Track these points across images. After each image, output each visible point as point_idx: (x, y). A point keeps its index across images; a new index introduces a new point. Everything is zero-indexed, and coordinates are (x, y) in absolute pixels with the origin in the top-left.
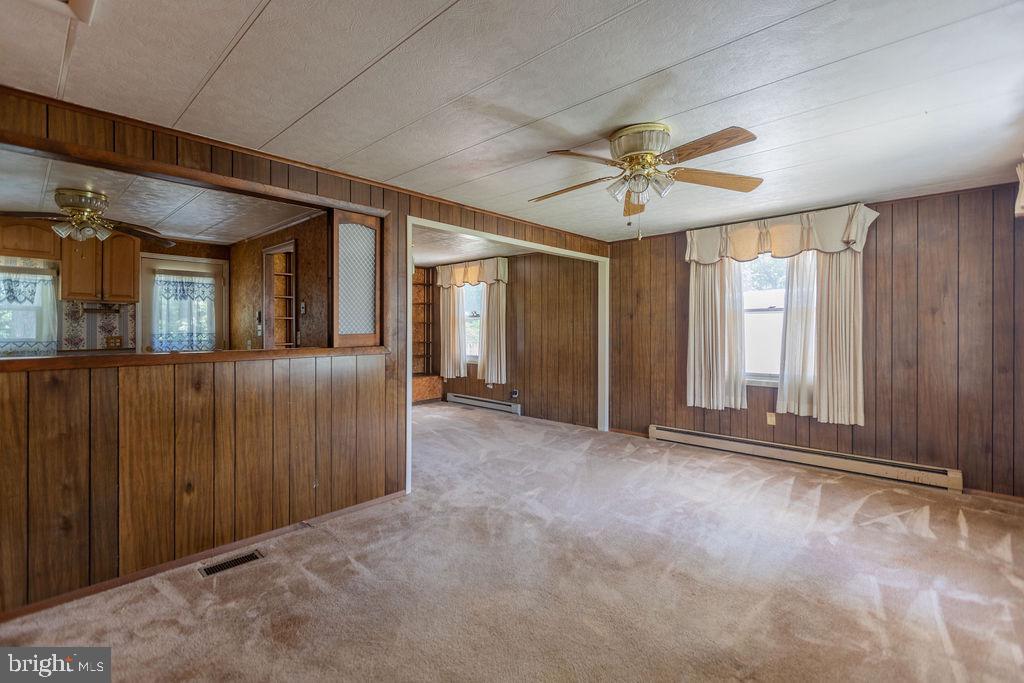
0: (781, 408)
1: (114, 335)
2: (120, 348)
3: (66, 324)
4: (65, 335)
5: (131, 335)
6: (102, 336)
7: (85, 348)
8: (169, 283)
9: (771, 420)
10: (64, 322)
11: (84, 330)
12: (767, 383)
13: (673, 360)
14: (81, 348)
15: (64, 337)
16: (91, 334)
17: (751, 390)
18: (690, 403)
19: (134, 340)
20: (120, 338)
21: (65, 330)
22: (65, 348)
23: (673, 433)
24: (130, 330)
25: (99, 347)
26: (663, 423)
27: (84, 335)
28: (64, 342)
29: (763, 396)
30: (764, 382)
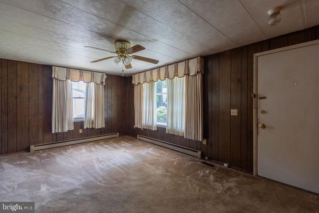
0: (85, 127)
9: (81, 131)
12: (80, 120)
13: (42, 116)
17: (75, 123)
18: (53, 132)
23: (42, 146)
26: (36, 144)
29: (79, 124)
30: (79, 120)
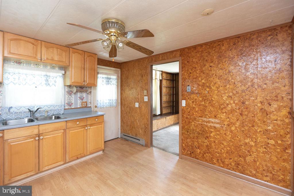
1: (84, 101)
2: (86, 107)
3: (67, 96)
4: (66, 102)
5: (89, 101)
6: (80, 102)
7: (73, 107)
8: (103, 78)
10: (66, 95)
11: (73, 99)
14: (72, 107)
15: (66, 103)
16: (76, 100)
19: (90, 103)
20: (86, 102)
21: (66, 99)
22: (66, 108)
24: (89, 99)
25: (79, 107)
27: (73, 102)
28: (66, 105)
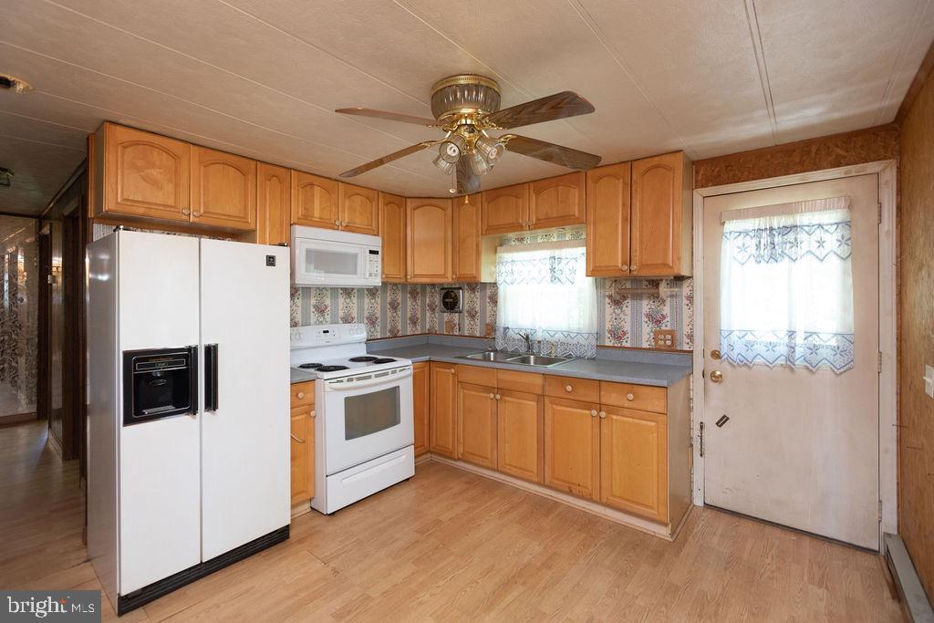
1: (663, 328)
2: (673, 349)
3: (609, 310)
4: (608, 326)
5: (686, 329)
6: (649, 329)
7: (628, 345)
10: (608, 306)
11: (628, 319)
14: (624, 344)
15: (605, 327)
16: (637, 324)
19: (691, 337)
20: (672, 333)
21: (608, 317)
22: (608, 343)
24: (686, 321)
25: (645, 345)
27: (627, 327)
28: (606, 334)
